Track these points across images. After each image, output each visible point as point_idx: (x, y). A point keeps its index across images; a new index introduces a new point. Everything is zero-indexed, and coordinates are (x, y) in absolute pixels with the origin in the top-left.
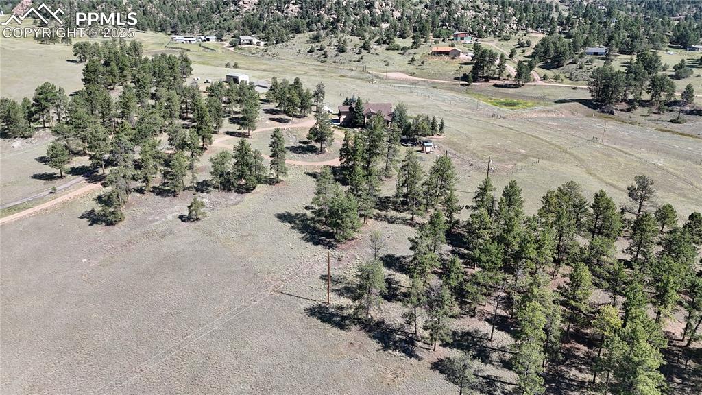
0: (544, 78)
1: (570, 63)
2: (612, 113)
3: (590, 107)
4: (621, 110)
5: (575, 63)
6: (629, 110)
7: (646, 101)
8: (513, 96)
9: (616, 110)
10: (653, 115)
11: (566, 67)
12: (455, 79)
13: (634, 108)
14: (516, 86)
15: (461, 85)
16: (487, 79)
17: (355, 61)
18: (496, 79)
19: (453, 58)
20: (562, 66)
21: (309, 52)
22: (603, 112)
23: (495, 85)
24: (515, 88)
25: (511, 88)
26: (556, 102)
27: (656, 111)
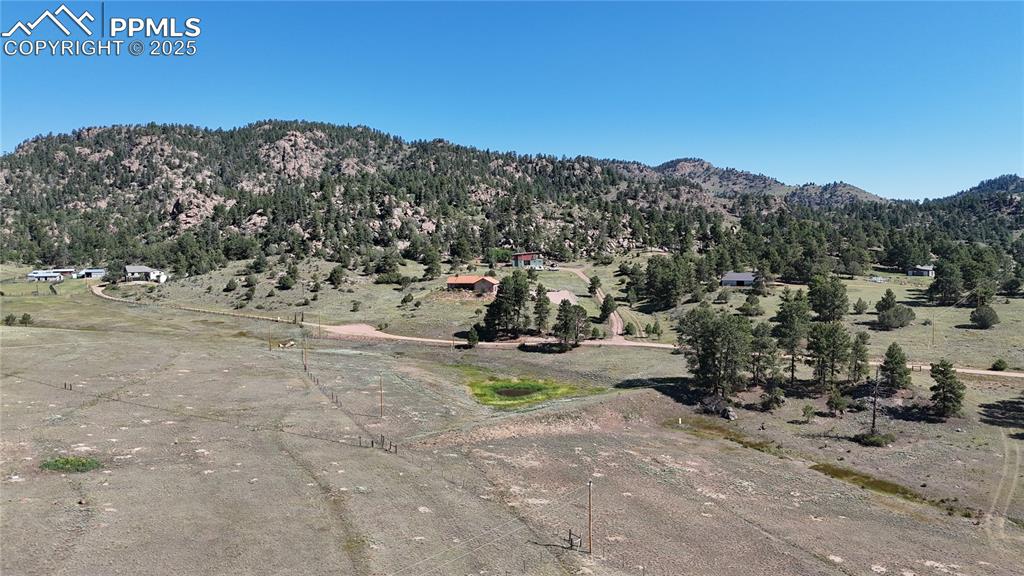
0: (628, 331)
1: (688, 302)
2: (725, 415)
3: (678, 400)
4: (749, 407)
5: (696, 301)
6: (766, 407)
7: (806, 383)
8: (541, 370)
9: (737, 405)
10: (817, 419)
11: (680, 308)
12: (457, 335)
13: (777, 401)
14: (562, 349)
15: (458, 347)
16: (515, 334)
17: (298, 305)
18: (532, 333)
19: (479, 296)
20: (675, 306)
21: (225, 290)
22: (707, 412)
23: (523, 348)
24: (560, 352)
25: (551, 352)
26: (618, 386)
27: (826, 410)
